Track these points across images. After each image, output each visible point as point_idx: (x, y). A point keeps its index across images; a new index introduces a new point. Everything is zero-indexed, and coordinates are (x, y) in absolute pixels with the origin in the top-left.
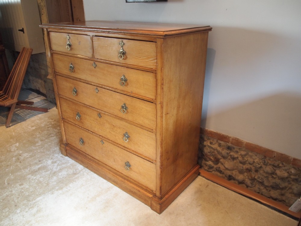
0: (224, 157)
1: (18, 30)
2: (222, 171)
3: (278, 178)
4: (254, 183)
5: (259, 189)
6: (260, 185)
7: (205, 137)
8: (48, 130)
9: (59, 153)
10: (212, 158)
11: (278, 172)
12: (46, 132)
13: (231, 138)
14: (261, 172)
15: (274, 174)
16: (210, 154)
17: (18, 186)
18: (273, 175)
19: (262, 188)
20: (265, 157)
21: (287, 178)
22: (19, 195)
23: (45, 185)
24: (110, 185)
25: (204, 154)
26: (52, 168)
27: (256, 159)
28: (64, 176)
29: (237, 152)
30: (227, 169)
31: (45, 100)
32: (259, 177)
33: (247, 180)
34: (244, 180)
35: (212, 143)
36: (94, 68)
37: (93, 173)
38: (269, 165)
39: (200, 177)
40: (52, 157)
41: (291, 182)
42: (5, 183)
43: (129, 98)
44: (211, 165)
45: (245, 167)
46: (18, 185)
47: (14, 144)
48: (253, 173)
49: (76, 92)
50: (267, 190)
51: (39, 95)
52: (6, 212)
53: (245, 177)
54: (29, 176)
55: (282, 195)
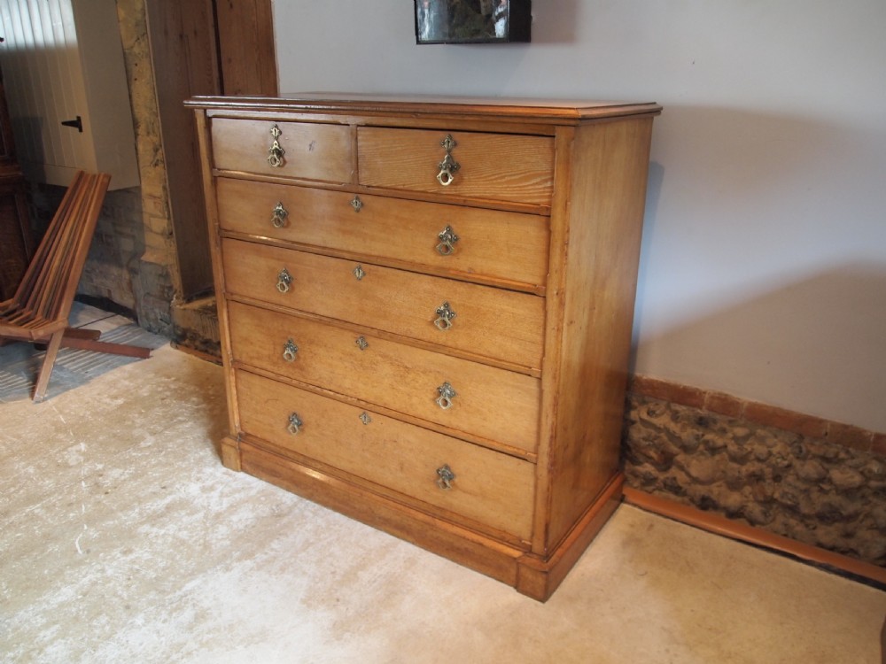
0: (686, 449)
1: (60, 124)
2: (681, 488)
3: (834, 492)
4: (771, 512)
5: (786, 525)
6: (787, 515)
7: (634, 398)
8: (165, 406)
9: (216, 463)
10: (652, 453)
11: (836, 475)
12: (159, 411)
13: (707, 396)
14: (790, 479)
15: (823, 482)
16: (647, 443)
17: (119, 555)
18: (821, 485)
19: (793, 522)
20: (801, 437)
21: (859, 488)
22: (129, 579)
23: (198, 548)
24: (385, 538)
25: (631, 445)
26: (205, 504)
27: (775, 445)
28: (248, 523)
29: (724, 431)
30: (695, 480)
31: (130, 325)
32: (785, 494)
33: (751, 505)
34: (743, 507)
35: (654, 412)
36: (353, 213)
37: (330, 511)
38: (811, 459)
39: (624, 506)
40: (199, 475)
41: (871, 498)
42: (77, 551)
43: (462, 288)
44: (650, 473)
45: (747, 470)
46: (116, 553)
47: (72, 446)
48: (769, 484)
49: (288, 283)
50: (807, 526)
51: (110, 314)
52: (103, 627)
53: (745, 499)
54: (145, 528)
55: (848, 535)
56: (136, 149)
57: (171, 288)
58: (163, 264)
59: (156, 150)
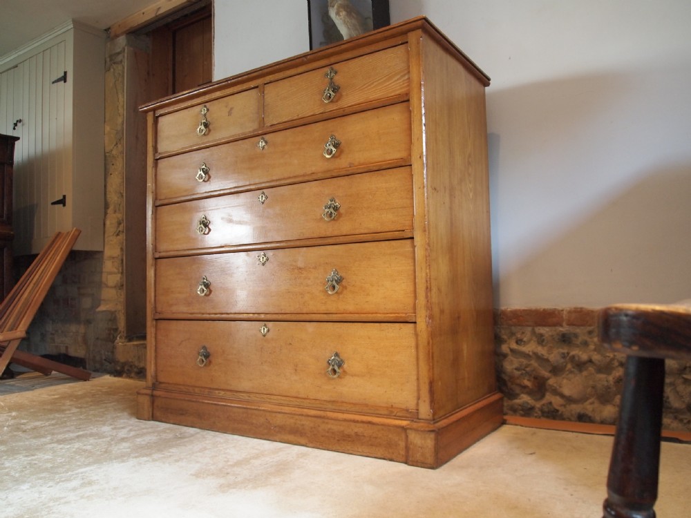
0: (556, 370)
1: (50, 205)
2: (557, 411)
7: (503, 332)
8: (95, 397)
10: (526, 382)
12: (88, 400)
13: (565, 312)
16: (520, 373)
18: (685, 376)
23: (99, 453)
25: (506, 378)
26: (114, 434)
28: (151, 441)
29: (586, 344)
30: (570, 400)
35: (521, 340)
39: (507, 426)
40: (113, 423)
44: (528, 403)
45: (614, 379)
46: (20, 456)
47: (4, 413)
50: (681, 421)
54: (52, 445)
56: (104, 224)
57: (116, 330)
58: (113, 310)
59: (119, 224)
